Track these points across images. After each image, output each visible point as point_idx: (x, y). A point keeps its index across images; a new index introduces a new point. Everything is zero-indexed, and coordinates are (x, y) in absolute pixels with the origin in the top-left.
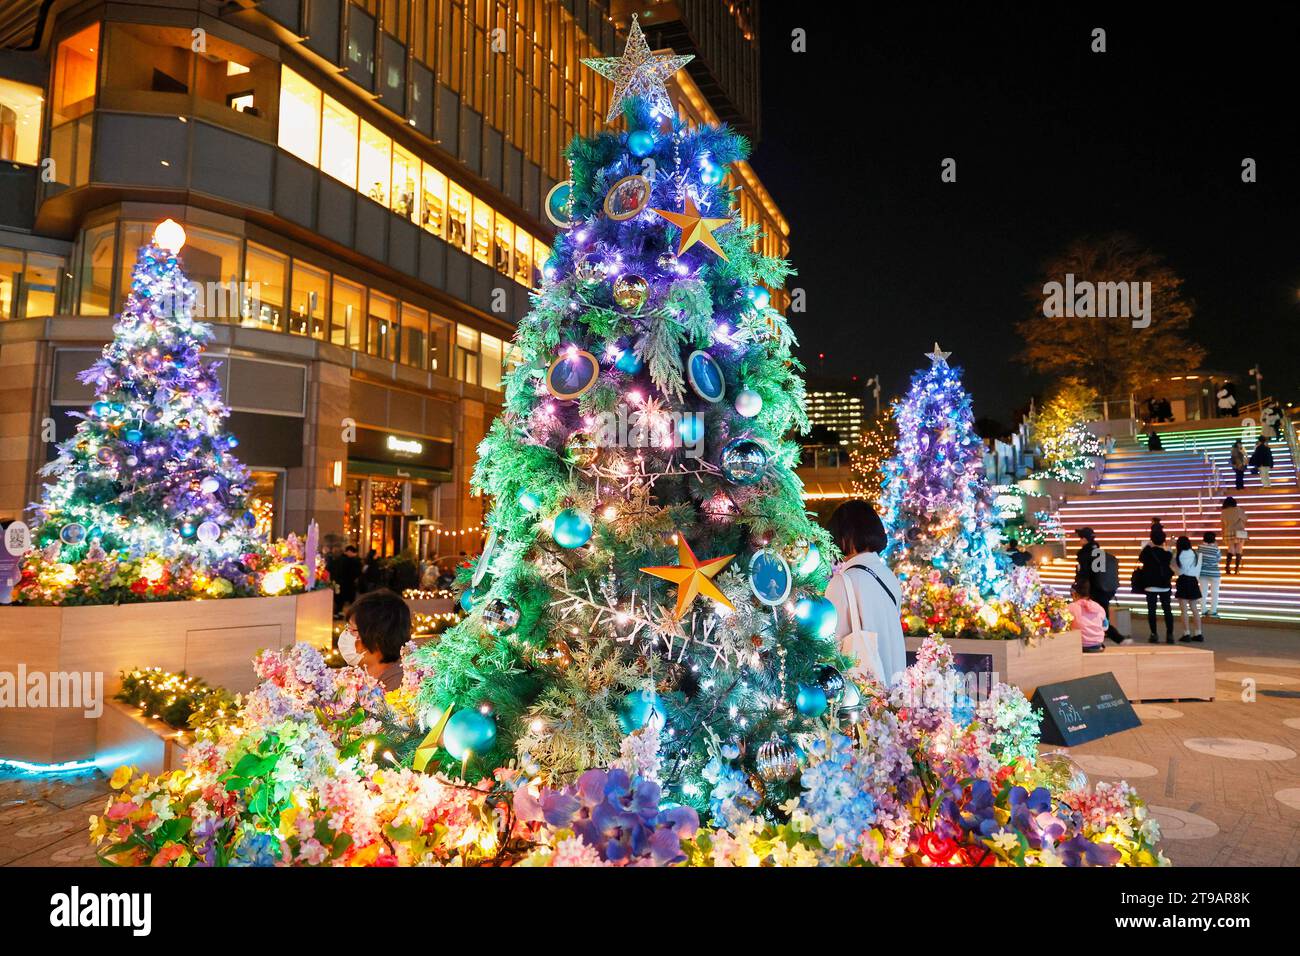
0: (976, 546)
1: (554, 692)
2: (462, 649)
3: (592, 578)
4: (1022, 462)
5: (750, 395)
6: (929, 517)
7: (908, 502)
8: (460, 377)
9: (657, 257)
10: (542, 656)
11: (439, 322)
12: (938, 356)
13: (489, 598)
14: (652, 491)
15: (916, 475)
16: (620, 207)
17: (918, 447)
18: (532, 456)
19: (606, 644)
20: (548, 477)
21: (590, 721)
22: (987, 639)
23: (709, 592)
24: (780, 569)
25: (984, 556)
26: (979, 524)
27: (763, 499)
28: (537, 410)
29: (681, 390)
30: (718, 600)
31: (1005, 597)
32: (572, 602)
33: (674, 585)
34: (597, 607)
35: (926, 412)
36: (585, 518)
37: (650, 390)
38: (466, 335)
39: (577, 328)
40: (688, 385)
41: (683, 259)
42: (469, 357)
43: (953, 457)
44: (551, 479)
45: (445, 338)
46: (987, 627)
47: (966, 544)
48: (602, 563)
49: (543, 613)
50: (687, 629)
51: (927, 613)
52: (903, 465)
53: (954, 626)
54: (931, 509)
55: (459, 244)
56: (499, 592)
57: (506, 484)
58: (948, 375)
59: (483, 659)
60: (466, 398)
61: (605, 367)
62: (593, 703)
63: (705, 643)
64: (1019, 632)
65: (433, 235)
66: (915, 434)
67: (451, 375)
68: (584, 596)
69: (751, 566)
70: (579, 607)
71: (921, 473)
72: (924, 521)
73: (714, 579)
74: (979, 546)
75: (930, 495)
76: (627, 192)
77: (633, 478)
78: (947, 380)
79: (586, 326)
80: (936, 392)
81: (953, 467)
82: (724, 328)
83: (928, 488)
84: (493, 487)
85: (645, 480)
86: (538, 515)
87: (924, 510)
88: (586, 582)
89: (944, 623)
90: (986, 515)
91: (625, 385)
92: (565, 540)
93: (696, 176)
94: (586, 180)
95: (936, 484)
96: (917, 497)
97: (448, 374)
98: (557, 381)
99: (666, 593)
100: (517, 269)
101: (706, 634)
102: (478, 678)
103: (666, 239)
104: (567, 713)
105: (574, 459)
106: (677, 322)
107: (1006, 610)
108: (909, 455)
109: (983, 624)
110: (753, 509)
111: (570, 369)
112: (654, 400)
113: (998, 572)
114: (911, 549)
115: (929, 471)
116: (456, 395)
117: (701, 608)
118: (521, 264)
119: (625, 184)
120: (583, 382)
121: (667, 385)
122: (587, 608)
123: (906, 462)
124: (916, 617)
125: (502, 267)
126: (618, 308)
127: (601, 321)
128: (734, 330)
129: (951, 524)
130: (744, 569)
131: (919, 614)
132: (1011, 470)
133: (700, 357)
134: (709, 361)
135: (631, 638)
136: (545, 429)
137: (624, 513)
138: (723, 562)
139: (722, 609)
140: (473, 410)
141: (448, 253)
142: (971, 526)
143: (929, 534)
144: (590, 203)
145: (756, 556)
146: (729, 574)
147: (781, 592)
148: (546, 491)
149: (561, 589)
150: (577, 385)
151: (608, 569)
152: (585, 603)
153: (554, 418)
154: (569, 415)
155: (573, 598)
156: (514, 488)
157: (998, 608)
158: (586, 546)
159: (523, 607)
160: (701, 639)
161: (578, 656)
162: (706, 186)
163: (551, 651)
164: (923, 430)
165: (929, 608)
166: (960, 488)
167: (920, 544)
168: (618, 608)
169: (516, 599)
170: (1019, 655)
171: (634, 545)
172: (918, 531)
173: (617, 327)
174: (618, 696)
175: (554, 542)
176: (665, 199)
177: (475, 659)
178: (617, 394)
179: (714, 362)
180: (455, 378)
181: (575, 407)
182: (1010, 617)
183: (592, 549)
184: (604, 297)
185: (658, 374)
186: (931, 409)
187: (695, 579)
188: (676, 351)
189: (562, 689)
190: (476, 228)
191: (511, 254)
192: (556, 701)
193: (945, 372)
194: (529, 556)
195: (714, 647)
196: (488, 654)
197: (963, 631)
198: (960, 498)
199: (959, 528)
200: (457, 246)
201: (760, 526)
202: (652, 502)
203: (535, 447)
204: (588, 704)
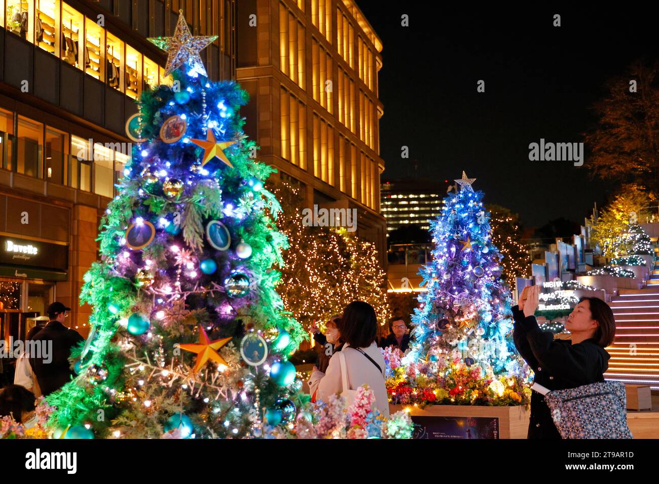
0: (492, 333)
1: (126, 413)
2: (75, 394)
3: (150, 352)
4: (583, 259)
5: (244, 246)
6: (456, 311)
7: (440, 298)
8: (74, 185)
9: (191, 165)
10: (122, 396)
11: (53, 133)
12: (466, 182)
13: (91, 364)
14: (186, 302)
15: (445, 277)
16: (169, 135)
17: (447, 255)
18: (115, 283)
19: (156, 387)
20: (126, 294)
21: (146, 428)
22: (495, 405)
23: (215, 358)
24: (260, 345)
25: (498, 341)
26: (495, 316)
27: (249, 306)
28: (119, 255)
29: (201, 245)
30: (221, 363)
31: (511, 373)
32: (138, 365)
33: (195, 355)
34: (152, 367)
35: (454, 227)
36: (145, 318)
37: (184, 245)
38: (80, 145)
39: (142, 207)
40: (206, 242)
41: (205, 167)
42: (83, 165)
43: (475, 263)
44: (127, 296)
45: (60, 150)
46: (495, 396)
47: (483, 332)
48: (156, 343)
49: (122, 371)
50: (203, 379)
51: (450, 386)
52: (436, 268)
53: (470, 395)
54: (457, 304)
55: (71, 61)
56: (96, 360)
57: (101, 298)
58: (472, 197)
59: (87, 399)
60: (79, 204)
61: (159, 231)
62: (149, 419)
63: (213, 386)
64: (520, 399)
65: (47, 52)
66: (445, 244)
67: (65, 183)
68: (145, 361)
69: (242, 343)
70: (142, 368)
71: (449, 276)
72: (452, 314)
73: (218, 351)
74: (494, 333)
75: (456, 293)
76: (174, 125)
77: (174, 294)
78: (472, 201)
79: (147, 207)
80: (462, 211)
81: (474, 271)
82: (230, 206)
83: (454, 288)
84: (93, 301)
85: (182, 295)
86: (119, 316)
87: (452, 305)
88: (146, 353)
89: (462, 394)
90: (500, 309)
91: (170, 242)
92: (133, 330)
93: (215, 114)
94: (150, 116)
95: (461, 284)
96: (446, 295)
97: (63, 183)
98: (131, 239)
99: (190, 359)
100: (127, 84)
101: (213, 381)
102: (84, 409)
103: (195, 155)
104: (133, 423)
105: (141, 284)
106: (200, 204)
107: (511, 383)
108: (441, 261)
109: (492, 394)
110: (243, 312)
111: (138, 232)
112: (185, 251)
113: (509, 354)
114: (441, 336)
115: (456, 274)
116: (71, 202)
117: (211, 367)
118: (131, 80)
119: (172, 120)
120: (146, 240)
121: (193, 242)
122: (147, 368)
123: (439, 267)
124: (442, 389)
125: (113, 82)
126: (166, 197)
127: (157, 204)
128: (236, 207)
129: (471, 316)
130: (237, 346)
131: (444, 387)
132: (572, 267)
133: (215, 225)
134: (220, 226)
135: (170, 384)
136: (124, 267)
137: (168, 315)
138: (224, 341)
139: (222, 368)
140: (86, 214)
141: (62, 68)
142: (488, 318)
143: (454, 323)
144: (151, 131)
145: (245, 338)
146: (227, 348)
147: (260, 358)
148: (124, 302)
149: (132, 358)
150: (143, 241)
151: (159, 346)
152: (146, 365)
153: (129, 259)
154: (137, 258)
155: (138, 363)
156: (105, 301)
157: (506, 381)
158: (146, 333)
159: (110, 368)
160: (210, 384)
161: (141, 394)
162: (223, 119)
163: (126, 392)
164: (451, 242)
165: (452, 382)
166: (479, 287)
167: (447, 332)
168: (165, 368)
169: (106, 364)
170: (520, 418)
171: (172, 332)
172: (446, 322)
173: (166, 208)
174: (164, 417)
175: (127, 331)
176: (196, 131)
177: (82, 400)
178: (165, 247)
179: (224, 227)
180: (69, 186)
181: (141, 253)
182: (514, 389)
183: (150, 335)
184: (158, 190)
185: (187, 236)
186: (458, 224)
187: (207, 351)
188: (199, 223)
189: (131, 411)
190: (88, 45)
191: (122, 70)
192: (127, 418)
193: (470, 195)
194: (114, 339)
195: (218, 388)
196: (90, 397)
197: (477, 399)
198: (479, 295)
199: (478, 319)
200: (70, 62)
201: (246, 321)
202: (186, 308)
203: (117, 278)
204: (146, 420)
